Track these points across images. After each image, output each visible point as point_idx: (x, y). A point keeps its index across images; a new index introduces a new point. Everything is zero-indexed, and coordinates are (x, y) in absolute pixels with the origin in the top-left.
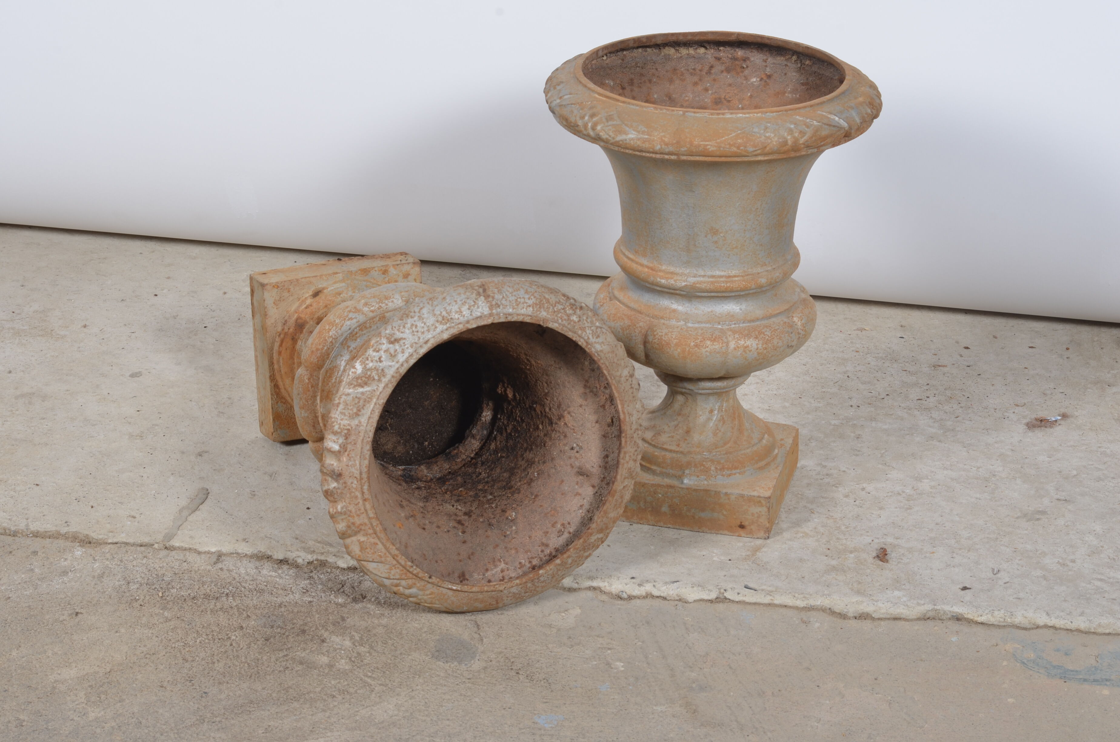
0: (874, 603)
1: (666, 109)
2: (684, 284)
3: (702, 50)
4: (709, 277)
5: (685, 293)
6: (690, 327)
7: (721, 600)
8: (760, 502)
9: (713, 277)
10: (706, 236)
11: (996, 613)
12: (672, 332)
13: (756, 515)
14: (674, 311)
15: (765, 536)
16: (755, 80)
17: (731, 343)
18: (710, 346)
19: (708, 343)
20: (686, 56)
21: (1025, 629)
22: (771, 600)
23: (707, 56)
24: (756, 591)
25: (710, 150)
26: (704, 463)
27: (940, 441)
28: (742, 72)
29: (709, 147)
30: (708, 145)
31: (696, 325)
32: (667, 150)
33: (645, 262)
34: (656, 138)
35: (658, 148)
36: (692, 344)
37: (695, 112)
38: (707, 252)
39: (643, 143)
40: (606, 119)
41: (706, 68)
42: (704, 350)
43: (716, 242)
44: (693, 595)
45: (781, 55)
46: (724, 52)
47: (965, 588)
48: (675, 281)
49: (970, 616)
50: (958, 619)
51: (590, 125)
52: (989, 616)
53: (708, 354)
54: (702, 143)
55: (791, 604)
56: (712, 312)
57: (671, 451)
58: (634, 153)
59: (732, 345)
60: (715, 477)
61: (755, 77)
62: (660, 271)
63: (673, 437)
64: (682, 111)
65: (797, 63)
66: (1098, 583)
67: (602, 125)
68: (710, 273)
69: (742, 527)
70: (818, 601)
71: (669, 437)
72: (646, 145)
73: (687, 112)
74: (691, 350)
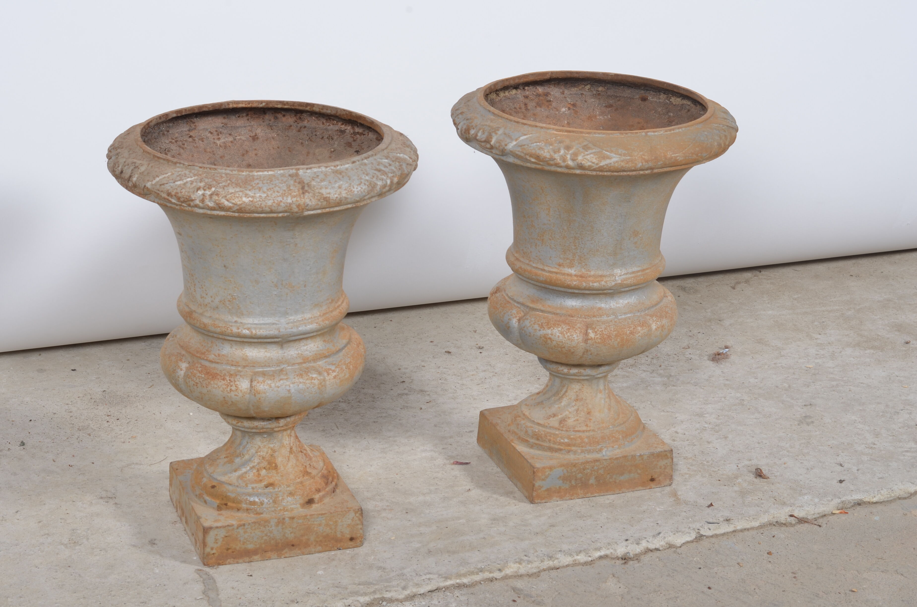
0: (802, 508)
1: (631, 133)
2: (613, 283)
3: (514, 91)
4: (631, 273)
5: (612, 291)
6: (621, 319)
7: (700, 537)
8: (666, 455)
9: (633, 272)
10: (629, 239)
11: (882, 492)
12: (609, 326)
13: (663, 468)
14: (600, 309)
15: (670, 483)
16: (564, 109)
17: (653, 325)
18: (641, 331)
19: (639, 328)
20: (504, 98)
21: (905, 498)
22: (734, 527)
23: (518, 96)
24: (718, 523)
25: (679, 160)
26: (614, 435)
27: (674, 386)
28: (551, 105)
29: (678, 158)
30: (677, 156)
31: (623, 316)
32: (647, 166)
33: (572, 271)
34: (637, 158)
35: (639, 165)
36: (628, 332)
37: (654, 132)
38: (629, 253)
39: (626, 164)
40: (583, 149)
41: (523, 106)
42: (637, 335)
43: (636, 243)
44: (679, 540)
45: (575, 86)
46: (528, 91)
47: (841, 481)
48: (606, 282)
49: (867, 500)
50: (859, 504)
51: (569, 157)
52: (879, 495)
53: (640, 338)
54: (673, 155)
55: (748, 526)
56: (628, 303)
57: (584, 431)
58: (612, 174)
59: (654, 327)
60: (624, 444)
61: (563, 107)
62: (590, 276)
63: (578, 420)
64: (644, 132)
65: (591, 91)
66: (909, 454)
67: (583, 154)
68: (630, 270)
69: (652, 480)
70: (765, 519)
71: (574, 421)
72: (630, 165)
73: (648, 132)
74: (628, 337)
